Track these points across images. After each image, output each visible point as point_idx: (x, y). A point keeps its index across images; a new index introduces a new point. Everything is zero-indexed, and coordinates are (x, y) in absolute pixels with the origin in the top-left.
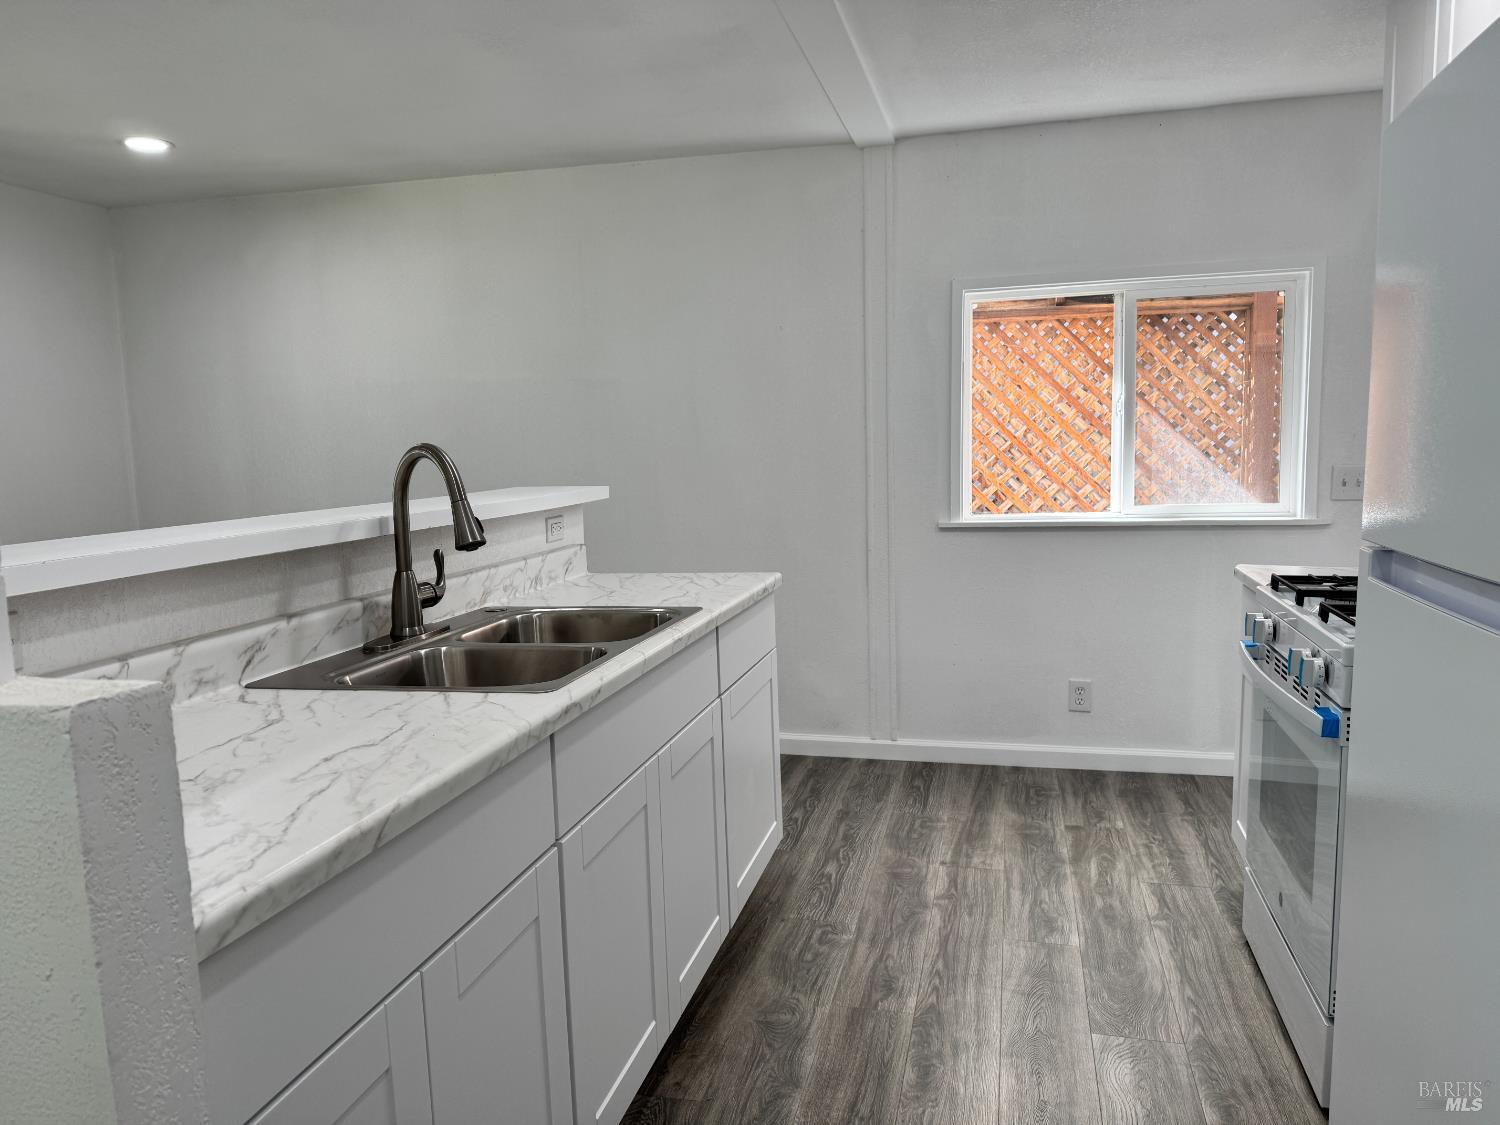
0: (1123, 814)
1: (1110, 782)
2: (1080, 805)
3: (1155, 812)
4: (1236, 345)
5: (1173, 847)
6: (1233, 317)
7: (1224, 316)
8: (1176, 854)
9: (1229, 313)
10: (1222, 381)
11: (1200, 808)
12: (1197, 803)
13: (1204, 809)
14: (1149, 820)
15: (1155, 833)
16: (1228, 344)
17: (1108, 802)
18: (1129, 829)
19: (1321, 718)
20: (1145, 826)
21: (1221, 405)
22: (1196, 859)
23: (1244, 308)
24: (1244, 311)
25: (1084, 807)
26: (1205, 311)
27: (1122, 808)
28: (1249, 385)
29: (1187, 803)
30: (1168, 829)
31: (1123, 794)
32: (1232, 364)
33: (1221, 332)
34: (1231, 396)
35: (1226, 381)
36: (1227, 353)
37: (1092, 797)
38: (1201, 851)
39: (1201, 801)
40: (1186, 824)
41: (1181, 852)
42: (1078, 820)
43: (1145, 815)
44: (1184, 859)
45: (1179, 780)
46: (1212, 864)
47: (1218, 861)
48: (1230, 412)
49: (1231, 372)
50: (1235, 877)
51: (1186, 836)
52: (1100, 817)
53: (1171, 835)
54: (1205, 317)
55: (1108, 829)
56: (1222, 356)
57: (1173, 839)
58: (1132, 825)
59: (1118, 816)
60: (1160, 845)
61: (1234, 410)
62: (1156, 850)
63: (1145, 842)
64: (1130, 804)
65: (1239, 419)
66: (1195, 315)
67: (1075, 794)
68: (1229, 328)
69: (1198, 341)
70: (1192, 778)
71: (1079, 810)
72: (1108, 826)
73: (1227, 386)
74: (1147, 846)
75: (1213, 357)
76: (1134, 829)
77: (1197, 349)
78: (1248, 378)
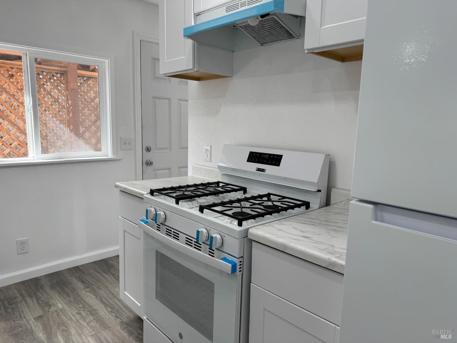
0: (59, 299)
1: (43, 282)
2: (35, 301)
3: (72, 292)
4: (61, 87)
5: (90, 309)
6: (59, 75)
7: (55, 74)
8: (93, 312)
9: (57, 73)
10: (56, 100)
11: (89, 282)
12: (87, 281)
13: (91, 282)
14: (72, 297)
15: (78, 304)
16: (57, 86)
17: (48, 294)
18: (66, 306)
19: (231, 265)
20: (72, 302)
21: (57, 110)
22: (103, 312)
23: (63, 72)
24: (63, 74)
25: (38, 303)
26: (47, 71)
27: (56, 295)
28: (68, 103)
29: (83, 282)
30: (83, 300)
31: (53, 287)
32: (60, 94)
33: (54, 80)
34: (61, 107)
35: (58, 101)
36: (58, 89)
37: (39, 294)
38: (102, 306)
39: (88, 279)
40: (88, 293)
41: (95, 310)
42: (39, 312)
43: (68, 295)
44: (97, 313)
45: (74, 271)
46: (111, 311)
47: (111, 308)
48: (61, 113)
49: (60, 97)
50: (123, 314)
51: (91, 299)
52: (50, 306)
53: (85, 302)
54: (47, 73)
55: (56, 311)
56: (56, 90)
57: (88, 304)
58: (66, 304)
59: (57, 302)
60: (84, 310)
61: (62, 112)
62: (84, 314)
63: (77, 311)
64: (58, 292)
65: (65, 116)
66: (43, 72)
67: (30, 296)
68: (57, 79)
69: (45, 83)
70: (77, 267)
71: (36, 305)
72: (55, 309)
73: (58, 102)
74: (79, 313)
75: (52, 91)
76: (68, 306)
77: (45, 86)
78: (67, 100)
